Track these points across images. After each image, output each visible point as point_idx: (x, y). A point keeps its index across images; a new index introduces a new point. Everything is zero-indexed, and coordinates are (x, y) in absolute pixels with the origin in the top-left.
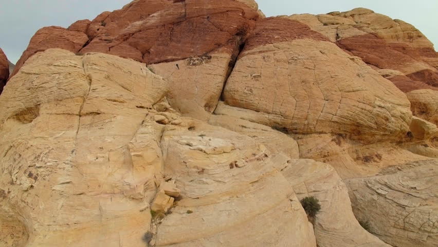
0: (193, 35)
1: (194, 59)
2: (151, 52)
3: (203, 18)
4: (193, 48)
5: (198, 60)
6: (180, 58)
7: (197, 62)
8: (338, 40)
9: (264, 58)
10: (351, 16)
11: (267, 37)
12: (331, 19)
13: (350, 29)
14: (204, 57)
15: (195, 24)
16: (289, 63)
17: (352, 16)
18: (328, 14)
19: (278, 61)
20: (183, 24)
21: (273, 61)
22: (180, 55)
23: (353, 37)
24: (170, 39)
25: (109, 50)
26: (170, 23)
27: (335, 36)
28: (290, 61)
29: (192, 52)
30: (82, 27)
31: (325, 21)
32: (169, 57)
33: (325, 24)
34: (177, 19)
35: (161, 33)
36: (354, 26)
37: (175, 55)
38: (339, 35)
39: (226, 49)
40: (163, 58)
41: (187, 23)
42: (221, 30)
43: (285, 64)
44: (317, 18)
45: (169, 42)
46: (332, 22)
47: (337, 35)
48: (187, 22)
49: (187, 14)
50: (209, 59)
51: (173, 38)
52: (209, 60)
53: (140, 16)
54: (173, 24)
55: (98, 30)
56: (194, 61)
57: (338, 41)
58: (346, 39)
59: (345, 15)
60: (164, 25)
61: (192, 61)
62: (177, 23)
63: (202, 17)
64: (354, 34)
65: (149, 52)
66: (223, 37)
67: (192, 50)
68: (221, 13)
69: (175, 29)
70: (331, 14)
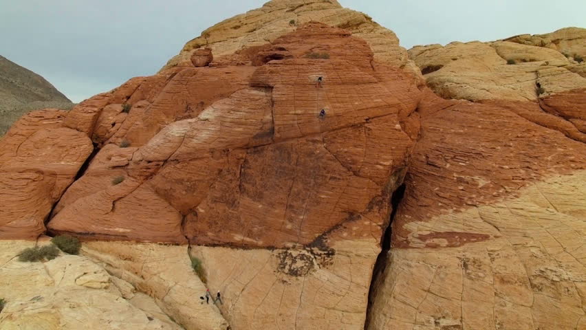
0: (290, 182)
1: (294, 253)
2: (199, 215)
3: (314, 141)
4: (291, 220)
5: (302, 257)
6: (260, 243)
7: (300, 264)
8: (541, 96)
9: (465, 266)
10: (553, 42)
11: (460, 181)
12: (520, 51)
13: (562, 76)
14: (316, 250)
15: (294, 156)
16: (533, 286)
17: (556, 42)
18: (510, 39)
19: (503, 281)
20: (269, 153)
21: (489, 280)
22: (260, 236)
23: (572, 91)
24: (240, 186)
25: (113, 208)
26: (241, 148)
27: (534, 88)
28: (537, 281)
29: (289, 232)
30: (84, 123)
31: (509, 55)
32: (238, 238)
33: (510, 62)
34: (255, 137)
35: (220, 171)
36: (572, 70)
37: (250, 234)
38: (543, 86)
39: (367, 223)
40: (223, 237)
41: (278, 152)
42: (355, 174)
43: (523, 289)
44: (493, 51)
45: (238, 195)
46: (523, 58)
47: (538, 85)
48: (278, 148)
49: (276, 128)
50: (328, 255)
51: (246, 185)
52: (328, 260)
53: (185, 105)
54: (246, 147)
55: (113, 125)
56: (294, 261)
57: (542, 99)
58: (558, 96)
59: (542, 42)
60: (226, 151)
61: (288, 261)
62: (254, 146)
63: (310, 138)
64: (573, 87)
65: (196, 215)
66: (362, 193)
67: (289, 226)
68: (353, 126)
69: (250, 161)
70: (516, 39)
